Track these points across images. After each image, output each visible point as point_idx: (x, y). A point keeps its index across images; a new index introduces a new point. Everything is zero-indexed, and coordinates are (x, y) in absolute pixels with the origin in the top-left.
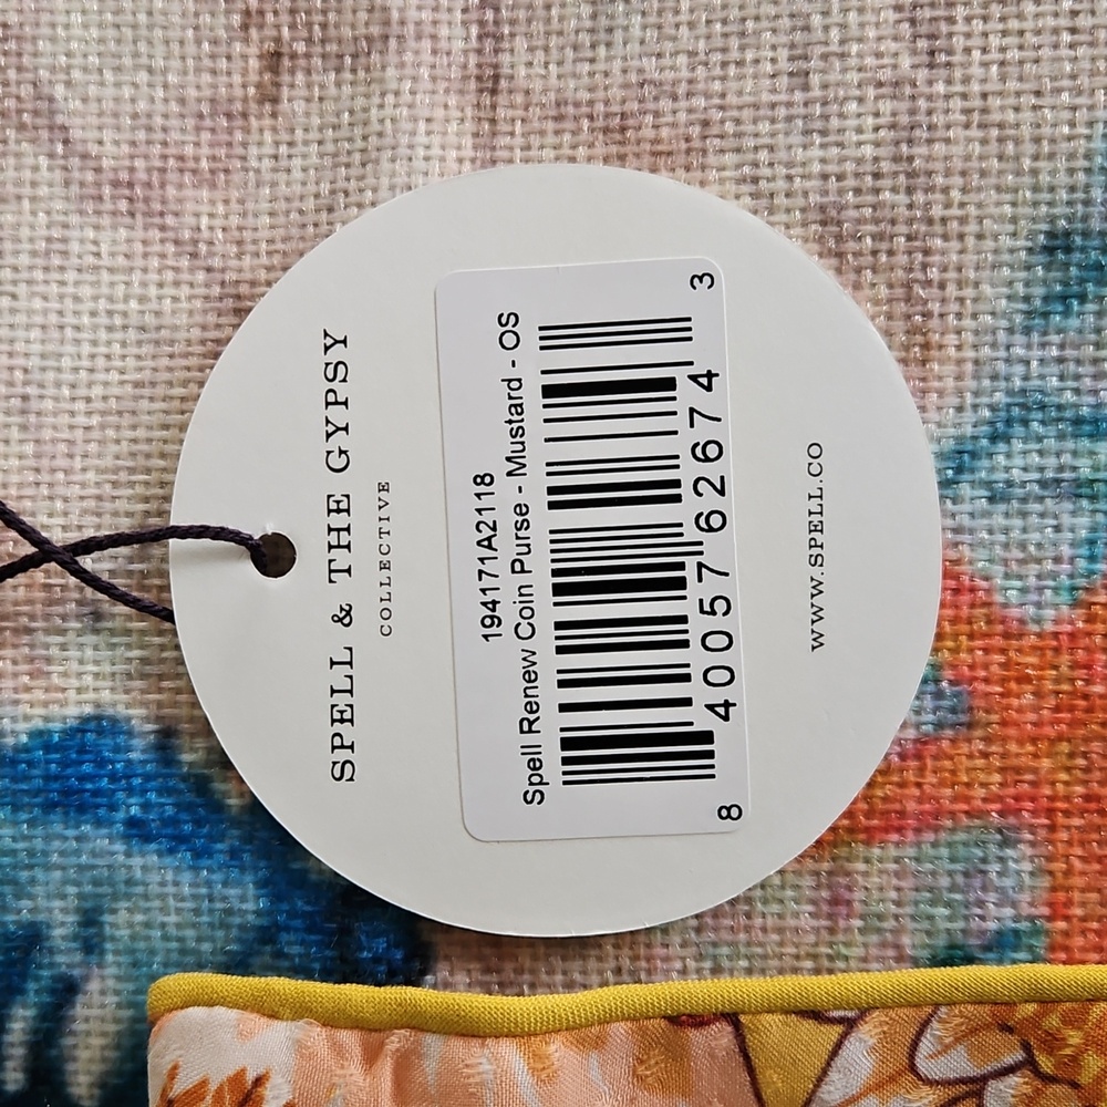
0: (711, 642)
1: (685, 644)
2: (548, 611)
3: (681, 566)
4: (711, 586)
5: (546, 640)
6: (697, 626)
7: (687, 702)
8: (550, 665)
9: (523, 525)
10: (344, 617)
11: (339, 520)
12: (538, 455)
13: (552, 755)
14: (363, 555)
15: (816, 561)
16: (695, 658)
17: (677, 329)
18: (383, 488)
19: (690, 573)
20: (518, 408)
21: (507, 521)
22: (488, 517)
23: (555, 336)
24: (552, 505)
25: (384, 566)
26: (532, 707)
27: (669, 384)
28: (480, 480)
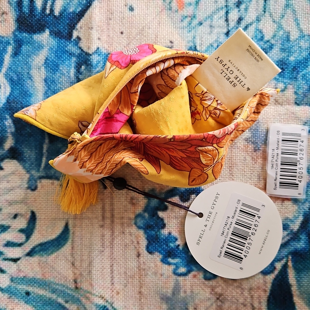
0: (247, 248)
1: (244, 247)
2: (230, 236)
3: (247, 237)
4: (250, 241)
5: (228, 239)
6: (247, 245)
7: (242, 253)
8: (227, 242)
9: (231, 225)
10: (206, 226)
11: (210, 215)
12: (236, 217)
13: (223, 253)
14: (211, 220)
15: (263, 244)
16: (245, 249)
17: (258, 210)
18: (217, 213)
19: (248, 239)
20: (236, 211)
21: (229, 223)
22: (227, 222)
23: (244, 205)
24: (235, 224)
25: (213, 222)
26: (223, 246)
27: (255, 216)
28: (228, 217)
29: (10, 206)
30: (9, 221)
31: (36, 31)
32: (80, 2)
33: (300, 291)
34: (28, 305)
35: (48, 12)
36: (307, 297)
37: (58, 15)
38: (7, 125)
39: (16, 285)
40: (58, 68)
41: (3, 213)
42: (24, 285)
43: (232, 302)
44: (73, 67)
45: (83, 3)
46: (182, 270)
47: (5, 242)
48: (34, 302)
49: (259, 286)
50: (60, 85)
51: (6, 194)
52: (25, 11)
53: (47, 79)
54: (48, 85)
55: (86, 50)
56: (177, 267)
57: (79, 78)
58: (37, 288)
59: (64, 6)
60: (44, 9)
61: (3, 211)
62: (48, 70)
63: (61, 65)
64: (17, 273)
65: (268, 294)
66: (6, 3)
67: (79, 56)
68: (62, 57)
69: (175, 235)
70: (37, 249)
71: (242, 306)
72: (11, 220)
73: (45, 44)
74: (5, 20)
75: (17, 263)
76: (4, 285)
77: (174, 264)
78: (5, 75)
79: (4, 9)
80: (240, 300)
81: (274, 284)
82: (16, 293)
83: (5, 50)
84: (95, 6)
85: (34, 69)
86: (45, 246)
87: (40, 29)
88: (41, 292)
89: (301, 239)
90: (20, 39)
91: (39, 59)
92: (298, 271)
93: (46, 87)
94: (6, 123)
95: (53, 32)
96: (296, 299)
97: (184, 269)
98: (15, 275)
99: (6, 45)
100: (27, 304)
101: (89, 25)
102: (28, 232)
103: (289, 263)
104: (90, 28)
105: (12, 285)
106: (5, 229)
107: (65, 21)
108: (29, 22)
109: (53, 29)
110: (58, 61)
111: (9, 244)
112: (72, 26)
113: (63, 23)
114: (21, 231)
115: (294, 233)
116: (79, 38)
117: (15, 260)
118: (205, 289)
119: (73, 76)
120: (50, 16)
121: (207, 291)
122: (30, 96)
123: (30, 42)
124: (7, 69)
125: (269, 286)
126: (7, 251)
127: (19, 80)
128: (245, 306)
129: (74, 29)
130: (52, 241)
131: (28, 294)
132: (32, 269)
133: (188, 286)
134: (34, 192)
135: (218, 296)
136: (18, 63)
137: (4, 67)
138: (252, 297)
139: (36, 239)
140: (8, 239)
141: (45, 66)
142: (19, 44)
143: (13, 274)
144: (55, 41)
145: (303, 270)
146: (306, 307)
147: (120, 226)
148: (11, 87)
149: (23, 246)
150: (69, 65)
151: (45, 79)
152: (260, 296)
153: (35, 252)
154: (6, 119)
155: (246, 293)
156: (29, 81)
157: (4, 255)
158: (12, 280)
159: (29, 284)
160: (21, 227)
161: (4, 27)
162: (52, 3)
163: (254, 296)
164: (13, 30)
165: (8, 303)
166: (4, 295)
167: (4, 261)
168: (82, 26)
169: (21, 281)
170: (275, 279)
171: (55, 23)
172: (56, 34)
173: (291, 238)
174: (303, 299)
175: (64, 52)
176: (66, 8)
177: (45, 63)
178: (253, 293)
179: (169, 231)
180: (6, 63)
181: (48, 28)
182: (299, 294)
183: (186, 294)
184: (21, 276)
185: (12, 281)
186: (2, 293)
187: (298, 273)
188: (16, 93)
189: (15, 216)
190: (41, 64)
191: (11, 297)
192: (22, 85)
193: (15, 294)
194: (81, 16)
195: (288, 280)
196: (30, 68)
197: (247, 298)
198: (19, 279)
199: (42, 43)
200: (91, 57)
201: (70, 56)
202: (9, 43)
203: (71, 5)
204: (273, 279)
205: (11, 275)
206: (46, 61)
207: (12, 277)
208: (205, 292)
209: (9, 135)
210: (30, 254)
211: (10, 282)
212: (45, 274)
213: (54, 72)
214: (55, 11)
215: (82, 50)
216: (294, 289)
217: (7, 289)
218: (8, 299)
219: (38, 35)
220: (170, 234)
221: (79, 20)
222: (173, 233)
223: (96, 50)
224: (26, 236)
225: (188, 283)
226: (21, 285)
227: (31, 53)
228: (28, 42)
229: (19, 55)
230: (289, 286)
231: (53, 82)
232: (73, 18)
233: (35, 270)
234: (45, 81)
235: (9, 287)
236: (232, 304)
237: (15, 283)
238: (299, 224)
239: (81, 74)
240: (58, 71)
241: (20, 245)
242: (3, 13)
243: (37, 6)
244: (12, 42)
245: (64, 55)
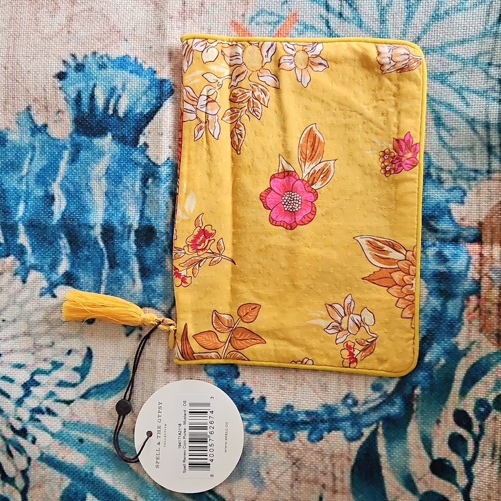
29: (64, 340)
30: (63, 357)
31: (96, 134)
32: (149, 102)
33: (390, 463)
34: (81, 454)
35: (111, 112)
36: (398, 471)
37: (122, 116)
38: (61, 244)
39: (69, 430)
40: (121, 180)
41: (56, 347)
42: (77, 431)
43: (310, 469)
44: (139, 179)
45: (152, 103)
46: (256, 427)
47: (57, 381)
48: (88, 450)
49: (342, 453)
50: (123, 200)
51: (59, 326)
52: (84, 110)
53: (108, 192)
54: (109, 200)
55: (154, 160)
56: (250, 424)
57: (145, 193)
58: (91, 435)
59: (130, 106)
60: (106, 108)
61: (56, 345)
62: (110, 182)
63: (125, 176)
64: (70, 417)
65: (352, 464)
66: (61, 99)
67: (145, 167)
68: (126, 167)
69: (249, 387)
70: (92, 391)
71: (321, 475)
72: (65, 356)
73: (106, 150)
74: (61, 120)
75: (70, 406)
76: (55, 430)
77: (248, 420)
78: (61, 185)
79: (59, 106)
80: (319, 468)
81: (359, 453)
82: (68, 439)
83: (60, 155)
84: (166, 107)
85: (93, 180)
86: (102, 389)
87: (100, 132)
88: (96, 440)
89: (395, 403)
90: (78, 142)
91: (99, 168)
92: (389, 439)
93: (107, 202)
94: (61, 242)
95: (116, 137)
96: (385, 472)
97: (257, 427)
98: (68, 419)
99: (62, 150)
100: (80, 452)
101: (159, 130)
102: (83, 371)
103: (378, 430)
104: (159, 133)
105: (64, 430)
106: (57, 366)
107: (131, 124)
108: (89, 123)
109: (116, 132)
110: (121, 171)
111: (61, 384)
112: (139, 131)
113: (128, 126)
114: (76, 369)
115: (388, 395)
116: (146, 145)
117: (68, 403)
118: (280, 451)
119: (138, 190)
120: (113, 116)
121: (282, 453)
122: (88, 212)
123: (89, 147)
124: (63, 178)
125: (354, 454)
126: (60, 391)
127: (76, 192)
128: (325, 474)
129: (141, 133)
130: (109, 383)
131: (81, 441)
132: (87, 413)
133: (261, 447)
134: (91, 326)
135: (294, 461)
136: (75, 171)
137: (59, 175)
138: (333, 465)
139: (92, 379)
140: (61, 377)
141: (106, 176)
142: (76, 148)
143: (65, 418)
144: (118, 147)
145: (394, 439)
146: (397, 482)
147: (187, 371)
148: (67, 200)
149: (77, 387)
150: (134, 177)
151: (106, 192)
152: (342, 466)
153: (91, 395)
154: (61, 238)
155: (327, 460)
156: (87, 194)
157: (55, 395)
158: (64, 424)
159: (83, 431)
160: (76, 365)
161: (60, 128)
162: (115, 101)
163: (335, 465)
164: (70, 132)
165: (59, 449)
166: (55, 441)
167: (56, 403)
168: (150, 130)
169: (74, 426)
170: (361, 447)
171: (119, 126)
172: (120, 139)
173: (384, 401)
174: (394, 472)
175: (128, 160)
176: (132, 108)
177: (106, 173)
178: (335, 460)
179: (243, 381)
180: (61, 171)
181: (110, 131)
182: (389, 467)
183: (258, 455)
184: (74, 420)
185: (64, 426)
186: (53, 438)
187: (389, 442)
188: (73, 208)
189: (69, 352)
190: (102, 174)
191: (62, 443)
192: (79, 198)
193: (67, 441)
194: (149, 118)
195: (377, 449)
196: (88, 178)
197: (328, 465)
198: (72, 424)
199: (103, 149)
200: (159, 169)
201: (136, 166)
202: (65, 148)
203: (138, 105)
204: (359, 447)
205: (63, 419)
206: (107, 171)
207: (65, 421)
208: (280, 455)
209: (63, 257)
210: (84, 396)
211: (62, 426)
212: (101, 420)
213: (117, 184)
214: (119, 111)
215: (149, 160)
216: (384, 460)
217: (59, 434)
218: (59, 445)
219: (99, 139)
220: (244, 384)
221: (148, 123)
222: (247, 384)
223: (166, 160)
224: (81, 375)
225: (262, 443)
226: (74, 430)
227: (90, 161)
228: (87, 147)
229: (77, 161)
230: (377, 456)
231: (115, 197)
232: (140, 120)
233: (90, 415)
234: (106, 194)
235: (61, 432)
236: (309, 472)
237: (67, 428)
238: (395, 386)
239: (148, 188)
240: (121, 184)
241: (74, 385)
242: (59, 112)
243: (98, 104)
244: (68, 146)
245: (128, 165)
